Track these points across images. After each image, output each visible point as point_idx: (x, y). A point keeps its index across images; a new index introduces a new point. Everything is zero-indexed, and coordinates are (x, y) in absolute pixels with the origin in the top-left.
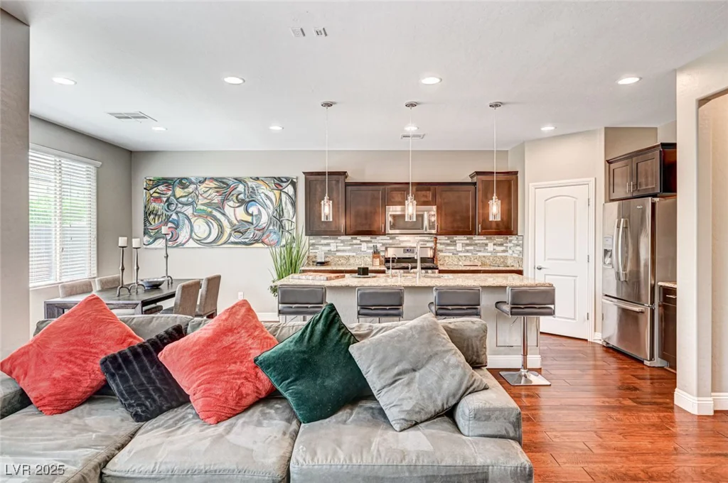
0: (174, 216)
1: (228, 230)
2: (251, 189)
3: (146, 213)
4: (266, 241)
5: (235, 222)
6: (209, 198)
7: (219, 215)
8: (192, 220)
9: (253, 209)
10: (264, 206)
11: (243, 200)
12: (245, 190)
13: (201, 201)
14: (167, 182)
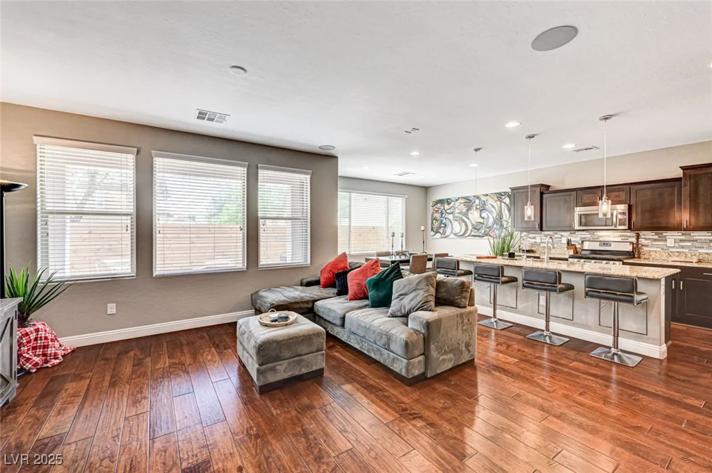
0: (444, 221)
1: (470, 228)
2: (483, 202)
3: (432, 219)
4: (492, 235)
5: (474, 223)
6: (461, 209)
7: (466, 219)
8: (452, 223)
9: (484, 215)
10: (491, 212)
11: (479, 209)
12: (480, 203)
13: (457, 211)
14: (441, 202)
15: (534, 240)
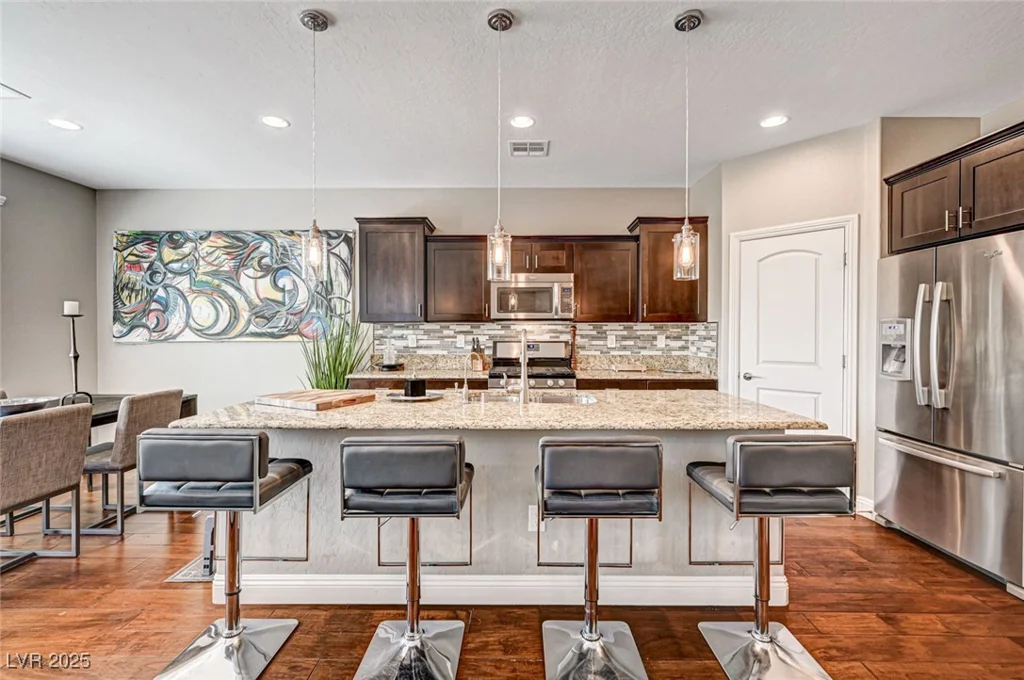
0: (161, 293)
1: (245, 315)
2: (281, 249)
3: (116, 287)
4: (305, 331)
5: (257, 301)
6: (216, 263)
7: (231, 291)
8: (189, 299)
9: (285, 281)
10: (303, 276)
11: (269, 266)
12: (272, 251)
13: (203, 267)
14: (149, 238)
15: (401, 344)
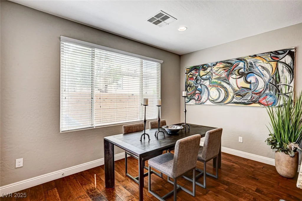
0: (199, 87)
1: (231, 94)
2: (249, 65)
3: (186, 86)
4: (263, 102)
5: (237, 88)
6: (219, 74)
7: (225, 85)
8: (209, 89)
9: (251, 79)
10: (261, 76)
11: (243, 73)
12: (244, 66)
13: (214, 76)
14: (196, 68)
